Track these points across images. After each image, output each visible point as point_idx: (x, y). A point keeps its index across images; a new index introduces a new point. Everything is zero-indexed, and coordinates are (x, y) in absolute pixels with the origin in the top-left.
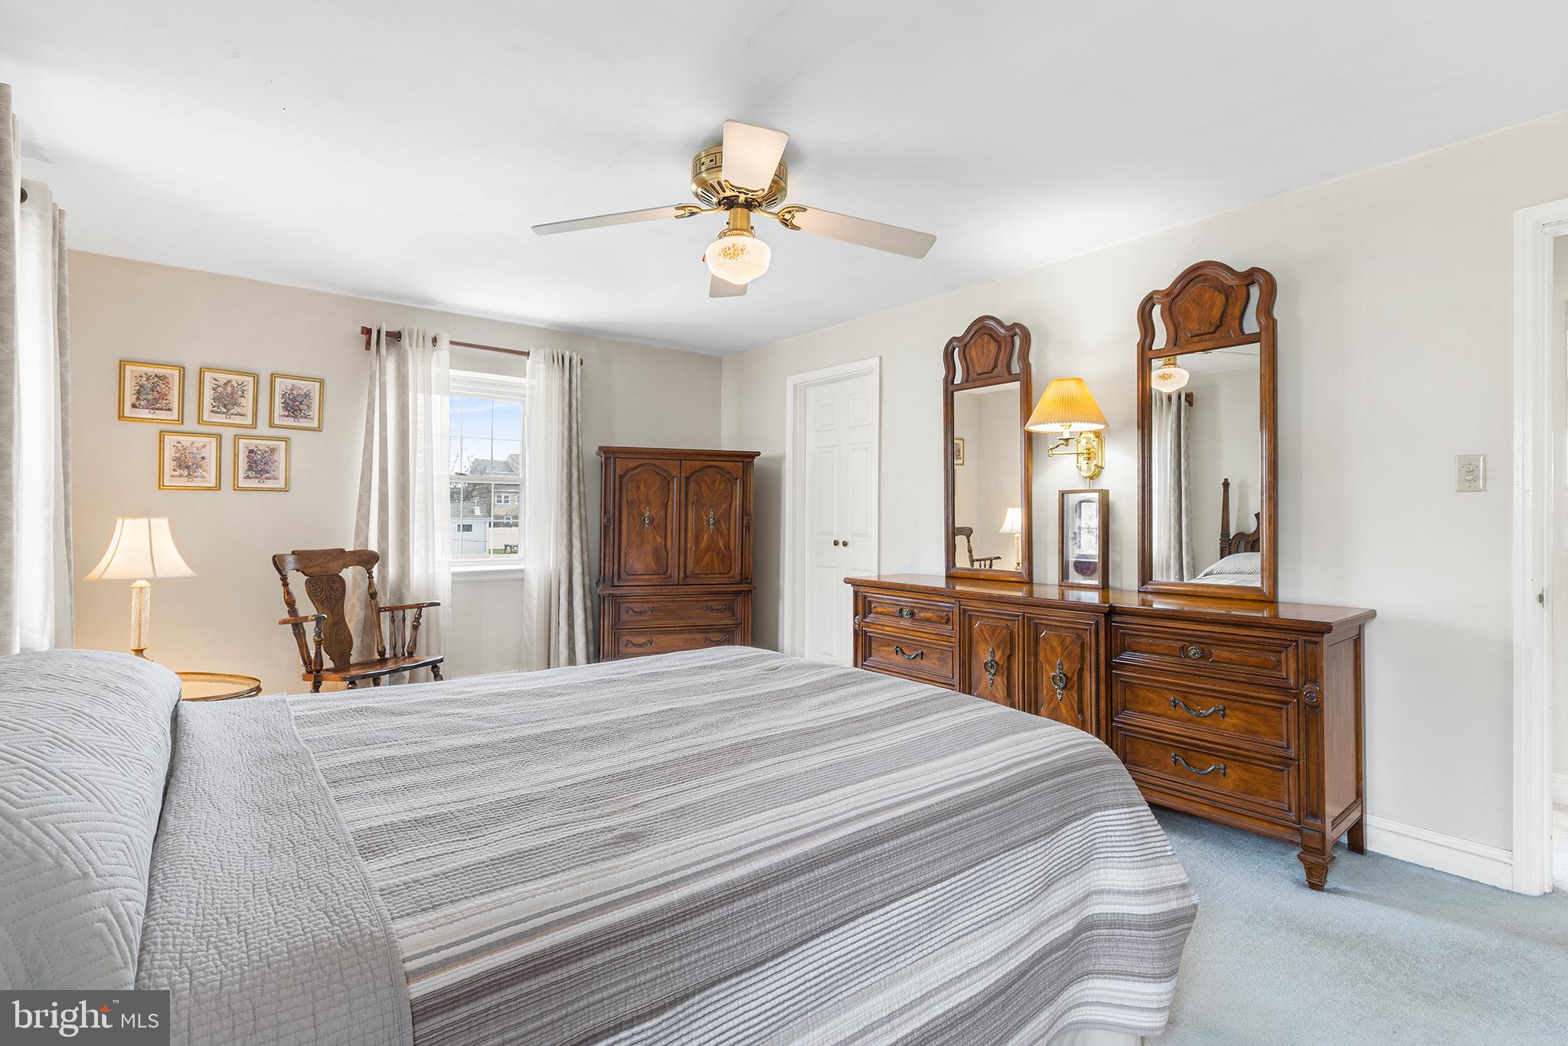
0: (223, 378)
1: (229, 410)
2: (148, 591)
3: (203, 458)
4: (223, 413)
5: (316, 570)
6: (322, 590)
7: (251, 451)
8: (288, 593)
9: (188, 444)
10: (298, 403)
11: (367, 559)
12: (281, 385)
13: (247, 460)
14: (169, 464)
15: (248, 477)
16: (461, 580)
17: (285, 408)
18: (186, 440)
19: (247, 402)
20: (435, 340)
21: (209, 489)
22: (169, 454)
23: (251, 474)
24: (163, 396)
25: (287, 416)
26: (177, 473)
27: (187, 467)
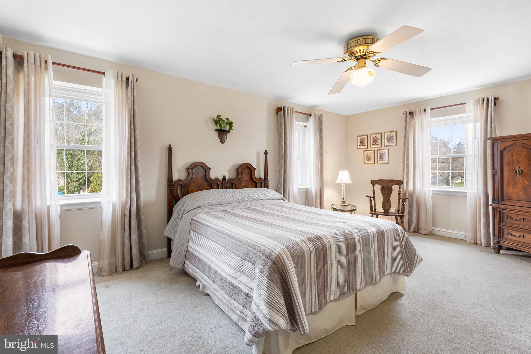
0: (374, 136)
1: (376, 144)
2: (345, 186)
3: (371, 156)
4: (375, 145)
5: (385, 185)
6: (385, 191)
7: (380, 153)
8: (374, 190)
9: (368, 153)
10: (390, 139)
11: (400, 183)
12: (387, 135)
13: (379, 156)
14: (365, 158)
15: (380, 160)
16: (435, 194)
17: (387, 141)
18: (368, 152)
19: (379, 141)
20: (425, 110)
21: (372, 163)
22: (365, 156)
23: (380, 159)
24: (364, 143)
25: (388, 143)
26: (367, 160)
27: (368, 159)
